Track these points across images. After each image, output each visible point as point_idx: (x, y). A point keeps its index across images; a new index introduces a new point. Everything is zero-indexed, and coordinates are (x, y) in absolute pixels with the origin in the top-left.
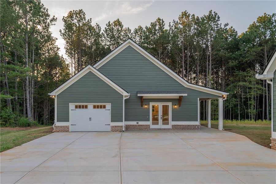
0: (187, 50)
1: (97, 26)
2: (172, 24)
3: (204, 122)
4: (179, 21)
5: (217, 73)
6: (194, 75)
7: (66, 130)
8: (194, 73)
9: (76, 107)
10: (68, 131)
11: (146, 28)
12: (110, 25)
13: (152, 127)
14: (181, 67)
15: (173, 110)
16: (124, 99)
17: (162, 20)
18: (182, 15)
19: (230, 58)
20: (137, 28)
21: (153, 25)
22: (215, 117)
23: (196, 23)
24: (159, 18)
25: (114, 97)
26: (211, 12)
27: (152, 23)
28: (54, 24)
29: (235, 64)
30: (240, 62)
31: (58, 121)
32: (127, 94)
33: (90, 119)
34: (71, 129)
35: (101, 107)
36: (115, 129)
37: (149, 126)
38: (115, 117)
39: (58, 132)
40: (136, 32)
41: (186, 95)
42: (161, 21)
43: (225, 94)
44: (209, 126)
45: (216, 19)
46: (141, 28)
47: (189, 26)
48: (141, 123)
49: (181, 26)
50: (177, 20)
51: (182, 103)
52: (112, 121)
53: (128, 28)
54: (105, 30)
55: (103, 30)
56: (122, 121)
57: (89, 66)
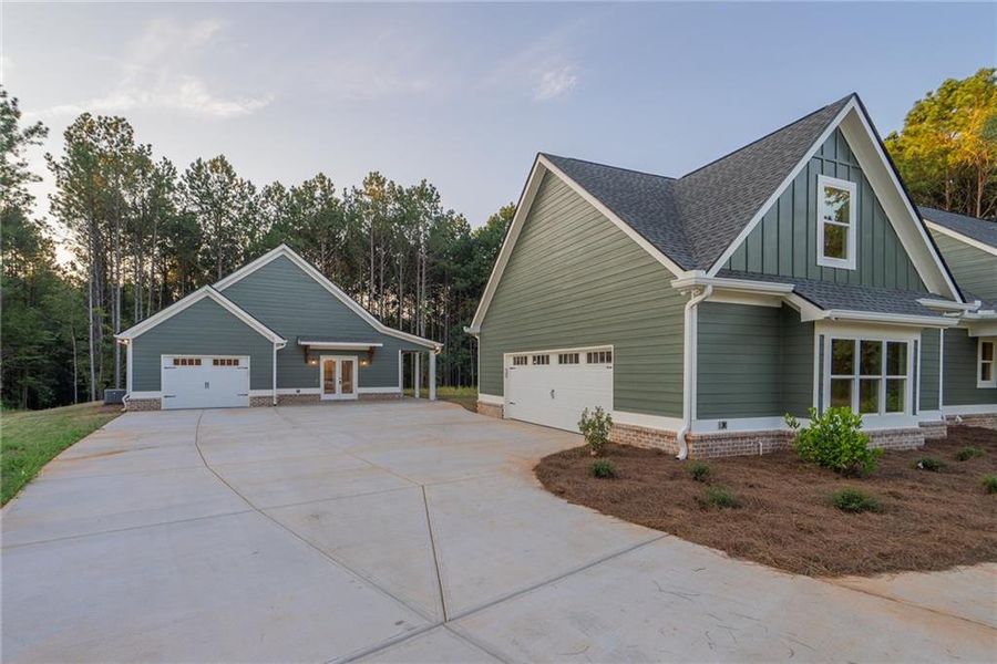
0: (379, 246)
1: (166, 163)
2: (349, 193)
3: (409, 391)
4: (364, 190)
5: (436, 296)
6: (392, 298)
7: (154, 406)
8: (394, 292)
9: (176, 362)
10: (158, 409)
11: (294, 190)
12: (200, 167)
13: (325, 397)
14: (368, 278)
15: (361, 369)
16: (276, 349)
17: (329, 181)
18: (372, 178)
19: (456, 274)
20: (271, 185)
21: (309, 187)
22: (425, 384)
23: (397, 199)
24: (321, 174)
25: (256, 347)
26: (424, 182)
27: (306, 182)
28: (40, 144)
29: (465, 284)
30: (473, 282)
31: (134, 390)
32: (282, 341)
33: (207, 384)
34: (165, 404)
35: (229, 363)
36: (258, 403)
37: (319, 395)
38: (259, 380)
39: (135, 410)
40: (268, 193)
41: (381, 345)
42: (327, 183)
43: (438, 346)
44: (417, 396)
45: (434, 197)
46: (279, 188)
47: (385, 201)
48: (304, 391)
49: (368, 199)
50: (360, 187)
51: (375, 358)
52: (251, 388)
53: (249, 183)
54: (186, 176)
55: (182, 176)
56: (272, 388)
57: (207, 287)
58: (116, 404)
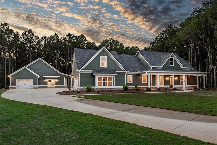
1: (17, 32)
7: (15, 88)
10: (16, 89)
11: (49, 38)
12: (25, 33)
15: (56, 81)
16: (38, 78)
17: (58, 35)
18: (68, 34)
21: (53, 37)
24: (56, 34)
25: (34, 78)
26: (82, 35)
31: (11, 85)
32: (39, 76)
33: (25, 84)
35: (29, 80)
36: (34, 88)
37: (47, 87)
38: (35, 84)
39: (11, 89)
41: (60, 77)
46: (45, 37)
48: (44, 86)
50: (66, 36)
51: (59, 79)
52: (33, 85)
53: (38, 36)
54: (22, 35)
55: (21, 35)
56: (37, 85)
57: (25, 66)
58: (8, 88)
